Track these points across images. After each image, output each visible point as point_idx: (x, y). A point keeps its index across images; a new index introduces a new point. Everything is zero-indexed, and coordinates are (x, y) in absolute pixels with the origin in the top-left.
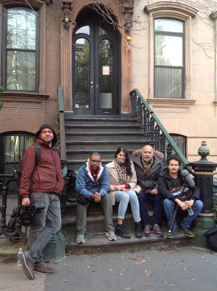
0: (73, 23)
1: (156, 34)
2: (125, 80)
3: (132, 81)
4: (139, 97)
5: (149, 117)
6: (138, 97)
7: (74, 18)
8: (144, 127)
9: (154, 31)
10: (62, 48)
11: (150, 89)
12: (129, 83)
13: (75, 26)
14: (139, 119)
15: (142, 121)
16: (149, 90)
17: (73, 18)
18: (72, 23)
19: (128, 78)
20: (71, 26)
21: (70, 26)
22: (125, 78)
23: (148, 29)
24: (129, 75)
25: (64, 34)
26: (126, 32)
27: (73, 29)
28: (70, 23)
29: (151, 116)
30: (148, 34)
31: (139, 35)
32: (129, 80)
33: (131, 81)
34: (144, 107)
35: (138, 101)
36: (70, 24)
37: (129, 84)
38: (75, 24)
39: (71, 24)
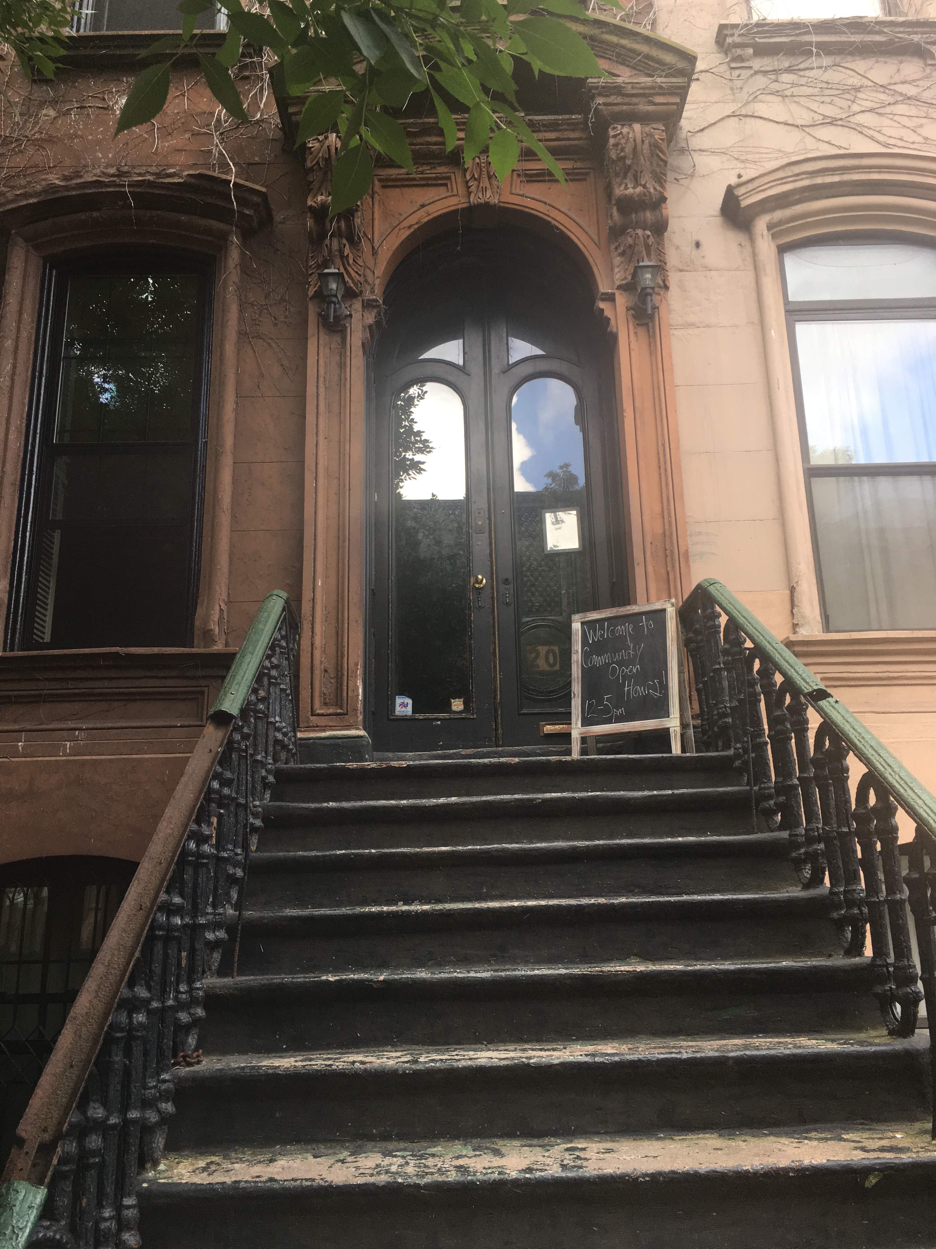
0: (368, 300)
1: (796, 318)
2: (648, 546)
3: (687, 552)
4: (732, 621)
5: (801, 727)
6: (723, 620)
7: (371, 282)
8: (782, 799)
9: (786, 302)
10: (310, 418)
11: (798, 589)
12: (672, 559)
13: (379, 313)
14: (746, 751)
15: (762, 761)
16: (792, 590)
17: (366, 281)
18: (363, 301)
19: (664, 533)
20: (356, 316)
21: (351, 316)
22: (648, 540)
23: (754, 295)
24: (670, 522)
25: (321, 355)
26: (634, 317)
27: (370, 327)
28: (354, 301)
29: (814, 720)
30: (756, 320)
31: (708, 326)
32: (672, 545)
33: (682, 550)
34: (766, 674)
35: (727, 646)
36: (350, 306)
37: (673, 567)
38: (379, 306)
39: (357, 305)
